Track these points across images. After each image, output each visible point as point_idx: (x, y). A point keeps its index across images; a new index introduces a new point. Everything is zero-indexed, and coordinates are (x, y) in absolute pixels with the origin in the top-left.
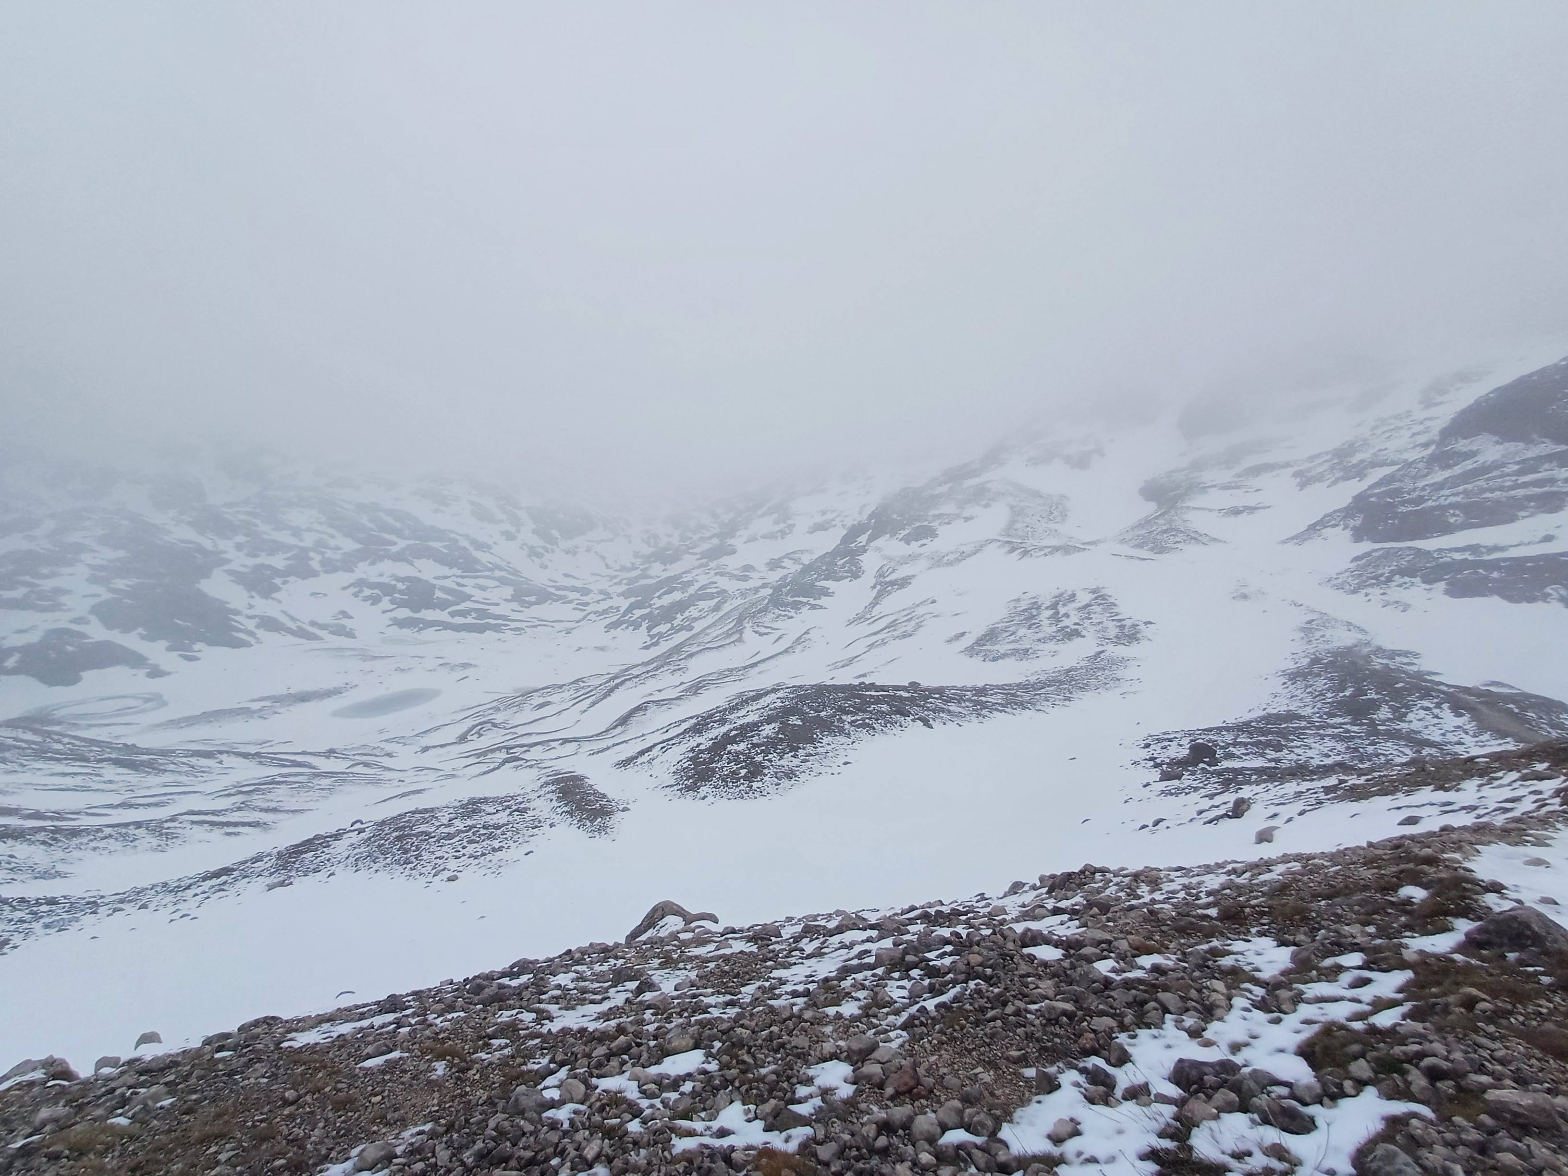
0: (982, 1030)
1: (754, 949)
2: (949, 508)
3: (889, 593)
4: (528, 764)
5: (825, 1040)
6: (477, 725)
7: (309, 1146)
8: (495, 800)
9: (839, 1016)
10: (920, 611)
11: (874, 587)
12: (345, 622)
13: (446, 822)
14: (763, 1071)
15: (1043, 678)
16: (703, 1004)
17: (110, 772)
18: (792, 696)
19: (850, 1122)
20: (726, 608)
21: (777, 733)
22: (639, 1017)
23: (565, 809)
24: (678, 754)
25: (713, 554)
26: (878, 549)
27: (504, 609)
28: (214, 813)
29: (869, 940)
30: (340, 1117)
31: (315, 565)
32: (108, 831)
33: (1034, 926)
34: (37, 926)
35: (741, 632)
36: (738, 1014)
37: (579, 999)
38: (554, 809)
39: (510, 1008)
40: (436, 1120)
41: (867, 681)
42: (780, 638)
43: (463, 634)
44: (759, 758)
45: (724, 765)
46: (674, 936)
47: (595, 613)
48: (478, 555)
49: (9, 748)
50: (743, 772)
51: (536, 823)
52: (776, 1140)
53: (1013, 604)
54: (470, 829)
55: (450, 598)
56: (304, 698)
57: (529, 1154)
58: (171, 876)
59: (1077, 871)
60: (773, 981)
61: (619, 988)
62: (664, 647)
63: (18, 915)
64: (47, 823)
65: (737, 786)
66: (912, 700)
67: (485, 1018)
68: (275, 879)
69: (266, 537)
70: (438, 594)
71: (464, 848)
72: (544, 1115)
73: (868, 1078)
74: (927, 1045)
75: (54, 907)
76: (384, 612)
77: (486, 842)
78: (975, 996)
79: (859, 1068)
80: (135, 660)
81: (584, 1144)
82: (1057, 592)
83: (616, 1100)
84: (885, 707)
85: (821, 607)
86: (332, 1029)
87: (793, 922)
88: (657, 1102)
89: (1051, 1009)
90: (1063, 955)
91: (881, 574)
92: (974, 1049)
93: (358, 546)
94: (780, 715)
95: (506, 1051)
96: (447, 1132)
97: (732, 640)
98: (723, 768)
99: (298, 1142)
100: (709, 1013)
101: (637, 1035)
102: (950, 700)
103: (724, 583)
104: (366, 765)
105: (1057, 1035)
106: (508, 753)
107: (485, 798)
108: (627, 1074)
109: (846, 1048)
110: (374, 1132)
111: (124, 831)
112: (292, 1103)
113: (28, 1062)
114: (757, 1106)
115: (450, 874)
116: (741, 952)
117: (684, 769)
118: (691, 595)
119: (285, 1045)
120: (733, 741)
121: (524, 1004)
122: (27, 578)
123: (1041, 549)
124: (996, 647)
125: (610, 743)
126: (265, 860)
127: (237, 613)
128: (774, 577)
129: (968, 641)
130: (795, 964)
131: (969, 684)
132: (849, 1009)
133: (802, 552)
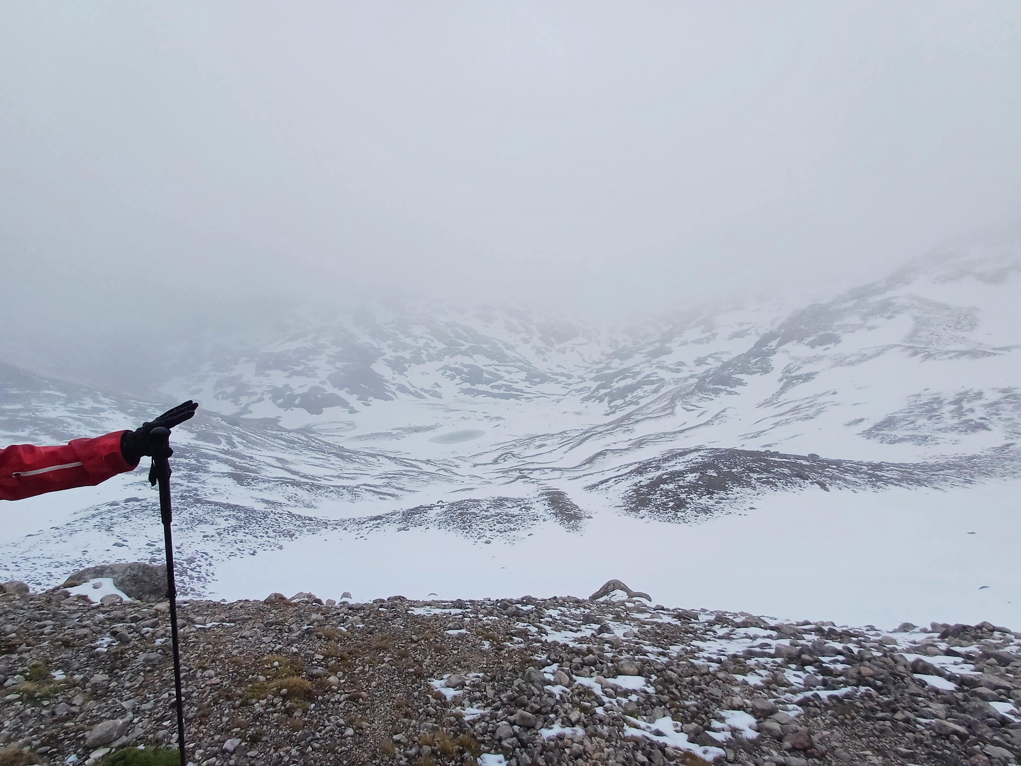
0: (872, 725)
1: (679, 623)
2: (854, 320)
3: (794, 385)
4: (532, 481)
5: (734, 695)
6: (503, 454)
7: (424, 666)
8: (512, 500)
9: (745, 683)
10: (821, 400)
11: (781, 380)
12: (437, 389)
13: (485, 509)
14: (687, 703)
15: (942, 461)
16: (643, 649)
17: (333, 459)
18: (710, 455)
19: (754, 756)
20: (663, 391)
21: (698, 480)
22: (601, 646)
23: (553, 511)
24: (626, 486)
25: (655, 354)
26: (787, 352)
27: (521, 385)
28: (375, 486)
29: (769, 637)
30: (438, 656)
31: (424, 357)
32: (332, 488)
33: (928, 659)
34: (305, 529)
35: (673, 408)
36: (668, 662)
37: (563, 627)
38: (546, 510)
39: (523, 621)
40: (486, 673)
41: (772, 450)
42: (702, 413)
43: (498, 400)
44: (683, 496)
45: (657, 497)
46: (623, 603)
47: (575, 390)
48: (507, 352)
49: (296, 442)
50: (671, 504)
51: (535, 518)
52: (697, 750)
53: (913, 399)
54: (498, 515)
55: (491, 378)
56: (417, 430)
57: (537, 707)
58: (357, 516)
59: (973, 626)
60: (693, 647)
61: (587, 626)
62: (619, 414)
63: (298, 523)
64: (309, 481)
65: (666, 513)
66: (811, 468)
67: (509, 624)
68: (401, 526)
69: (401, 341)
70: (485, 375)
71: (495, 525)
72: (545, 687)
73: (770, 731)
74: (821, 722)
75: (311, 522)
76: (457, 384)
77: (507, 524)
78: (866, 698)
79: (761, 722)
80: (344, 404)
81: (569, 711)
82: (962, 390)
83: (587, 692)
84: (786, 471)
85: (736, 393)
86: (430, 610)
87: (707, 613)
88: (614, 701)
89: (941, 726)
90: (956, 688)
91: (787, 370)
92: (863, 736)
93: (445, 346)
94: (700, 468)
95: (522, 645)
96: (491, 680)
97: (667, 413)
98: (656, 499)
99: (420, 663)
100: (647, 656)
101: (600, 656)
102: (846, 471)
103: (662, 374)
104: (446, 470)
105: (948, 749)
106: (520, 473)
107: (507, 498)
108: (594, 679)
109: (751, 705)
110: (454, 669)
111: (338, 489)
112: (415, 642)
113: (301, 593)
114: (683, 724)
115: (487, 539)
116: (669, 623)
117: (630, 496)
118: (639, 381)
119: (410, 612)
120: (665, 482)
121: (531, 621)
122: (304, 361)
123: (946, 353)
124: (894, 433)
125: (581, 473)
126: (397, 515)
127: (387, 382)
128: (700, 370)
129: (865, 426)
130: (709, 640)
131: (866, 460)
132: (753, 680)
133: (722, 353)
